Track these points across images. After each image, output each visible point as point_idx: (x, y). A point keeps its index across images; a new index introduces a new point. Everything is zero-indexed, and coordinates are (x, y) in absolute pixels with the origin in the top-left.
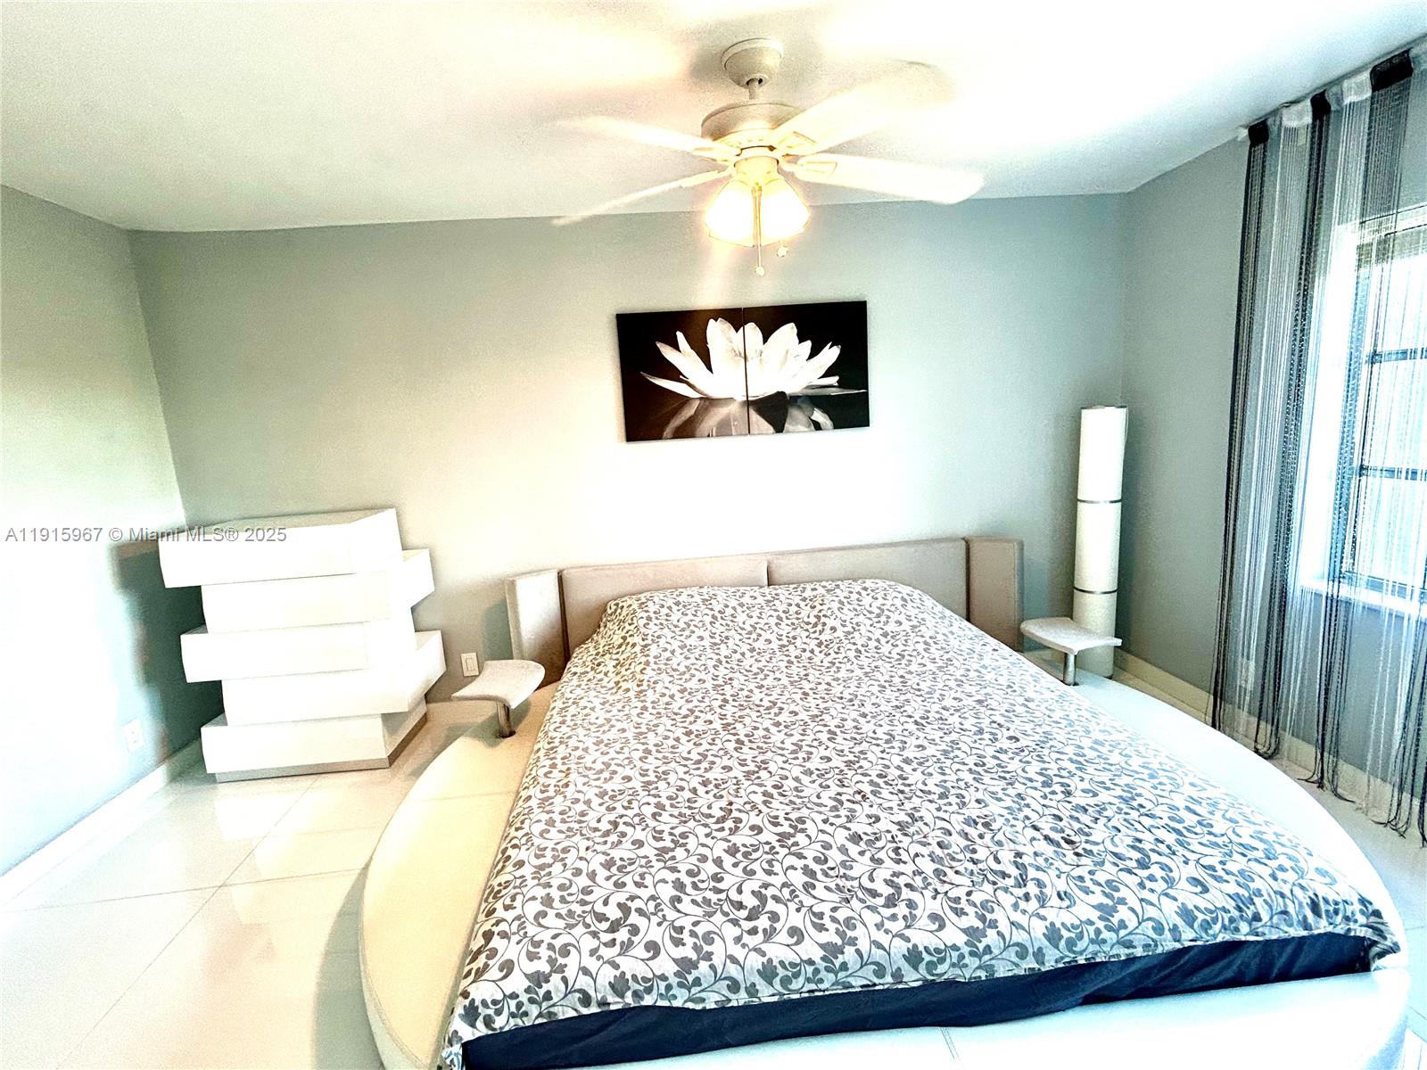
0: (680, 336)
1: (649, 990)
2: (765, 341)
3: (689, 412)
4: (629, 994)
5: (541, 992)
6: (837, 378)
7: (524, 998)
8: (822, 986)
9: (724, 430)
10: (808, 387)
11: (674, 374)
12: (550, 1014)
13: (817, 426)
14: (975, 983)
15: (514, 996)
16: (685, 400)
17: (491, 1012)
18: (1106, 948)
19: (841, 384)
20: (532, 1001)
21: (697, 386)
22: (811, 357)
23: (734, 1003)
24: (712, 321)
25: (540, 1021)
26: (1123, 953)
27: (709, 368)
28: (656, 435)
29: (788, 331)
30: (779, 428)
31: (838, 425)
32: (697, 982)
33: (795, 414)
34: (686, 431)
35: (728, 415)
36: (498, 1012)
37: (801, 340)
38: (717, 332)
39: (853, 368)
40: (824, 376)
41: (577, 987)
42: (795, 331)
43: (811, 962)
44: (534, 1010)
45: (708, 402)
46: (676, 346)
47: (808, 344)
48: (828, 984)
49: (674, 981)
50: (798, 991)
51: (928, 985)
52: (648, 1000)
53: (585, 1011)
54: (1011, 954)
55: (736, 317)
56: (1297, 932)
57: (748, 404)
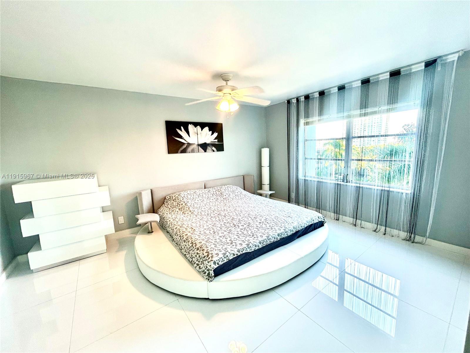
0: (182, 128)
1: (243, 250)
2: (202, 130)
3: (185, 146)
4: (241, 252)
5: (226, 256)
6: (217, 140)
7: (223, 258)
8: (268, 243)
9: (193, 151)
10: (211, 142)
11: (181, 137)
12: (229, 259)
13: (214, 151)
14: (286, 237)
15: (221, 258)
16: (183, 144)
17: (218, 262)
18: (300, 228)
19: (218, 141)
20: (224, 258)
21: (186, 140)
22: (212, 135)
24: (189, 125)
25: (227, 261)
26: (301, 228)
27: (189, 136)
28: (176, 152)
29: (206, 129)
30: (205, 151)
31: (218, 150)
32: (250, 247)
33: (209, 149)
34: (184, 151)
35: (194, 148)
36: (219, 261)
37: (210, 131)
38: (191, 127)
39: (220, 138)
40: (215, 139)
41: (232, 253)
42: (208, 129)
43: (266, 239)
44: (225, 259)
45: (189, 144)
46: (181, 130)
49: (247, 247)
50: (265, 245)
51: (281, 239)
52: (244, 252)
53: (234, 257)
54: (290, 232)
55: (195, 124)
57: (198, 145)
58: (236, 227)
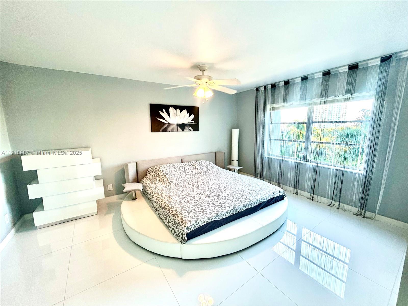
0: (164, 110)
1: (213, 218)
2: (181, 113)
3: (165, 126)
4: (210, 220)
5: (197, 223)
6: (194, 121)
7: (195, 224)
8: (234, 213)
9: (172, 130)
10: (189, 122)
11: (163, 118)
12: (200, 225)
13: (190, 130)
14: (250, 208)
15: (193, 224)
16: (165, 124)
17: (191, 227)
18: (262, 200)
19: (194, 122)
20: (196, 224)
21: (167, 121)
22: (189, 116)
23: (224, 218)
24: (170, 107)
25: (198, 227)
26: (264, 201)
27: (170, 117)
28: (158, 131)
29: (185, 111)
30: (183, 131)
31: (194, 130)
32: (219, 216)
33: (186, 128)
34: (165, 130)
35: (174, 127)
36: (192, 227)
37: (187, 113)
38: (171, 109)
39: (196, 119)
40: (192, 120)
41: (203, 220)
44: (197, 226)
45: (170, 124)
46: (163, 112)
47: (189, 114)
48: (235, 212)
49: (216, 216)
50: (231, 214)
51: (246, 210)
52: (213, 220)
53: (205, 224)
54: (254, 203)
55: (176, 107)
56: (279, 195)
57: (177, 125)
58: (207, 198)
